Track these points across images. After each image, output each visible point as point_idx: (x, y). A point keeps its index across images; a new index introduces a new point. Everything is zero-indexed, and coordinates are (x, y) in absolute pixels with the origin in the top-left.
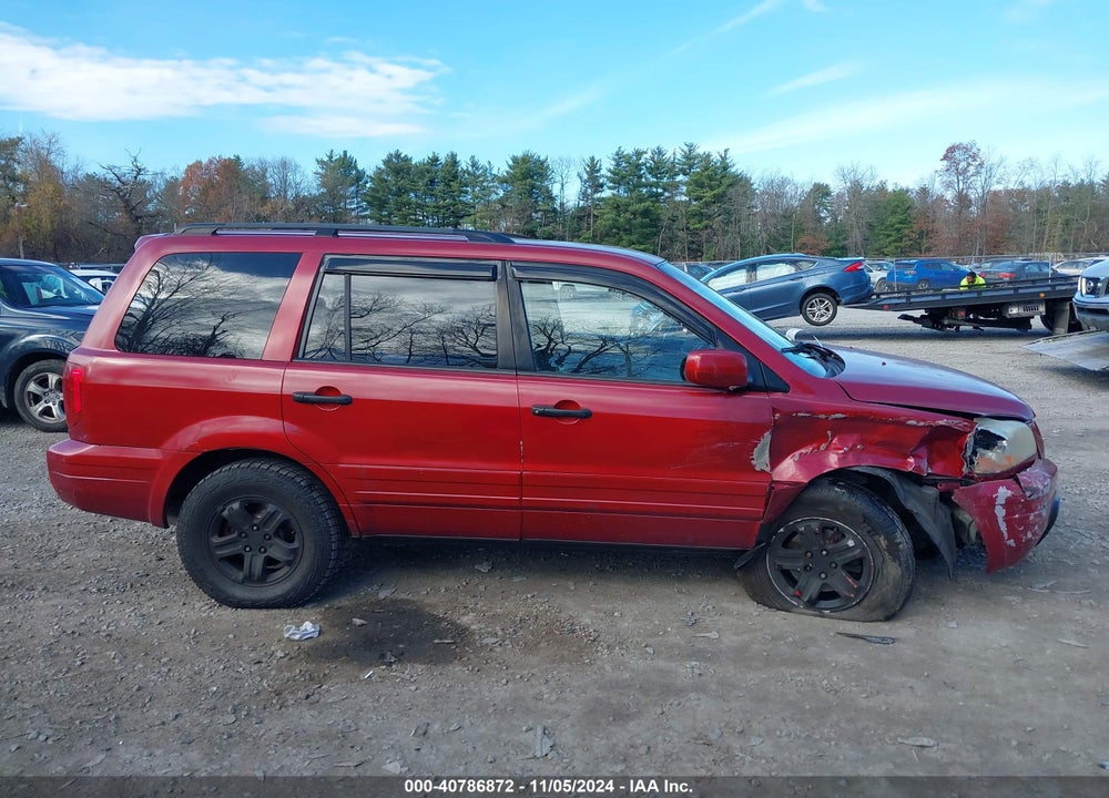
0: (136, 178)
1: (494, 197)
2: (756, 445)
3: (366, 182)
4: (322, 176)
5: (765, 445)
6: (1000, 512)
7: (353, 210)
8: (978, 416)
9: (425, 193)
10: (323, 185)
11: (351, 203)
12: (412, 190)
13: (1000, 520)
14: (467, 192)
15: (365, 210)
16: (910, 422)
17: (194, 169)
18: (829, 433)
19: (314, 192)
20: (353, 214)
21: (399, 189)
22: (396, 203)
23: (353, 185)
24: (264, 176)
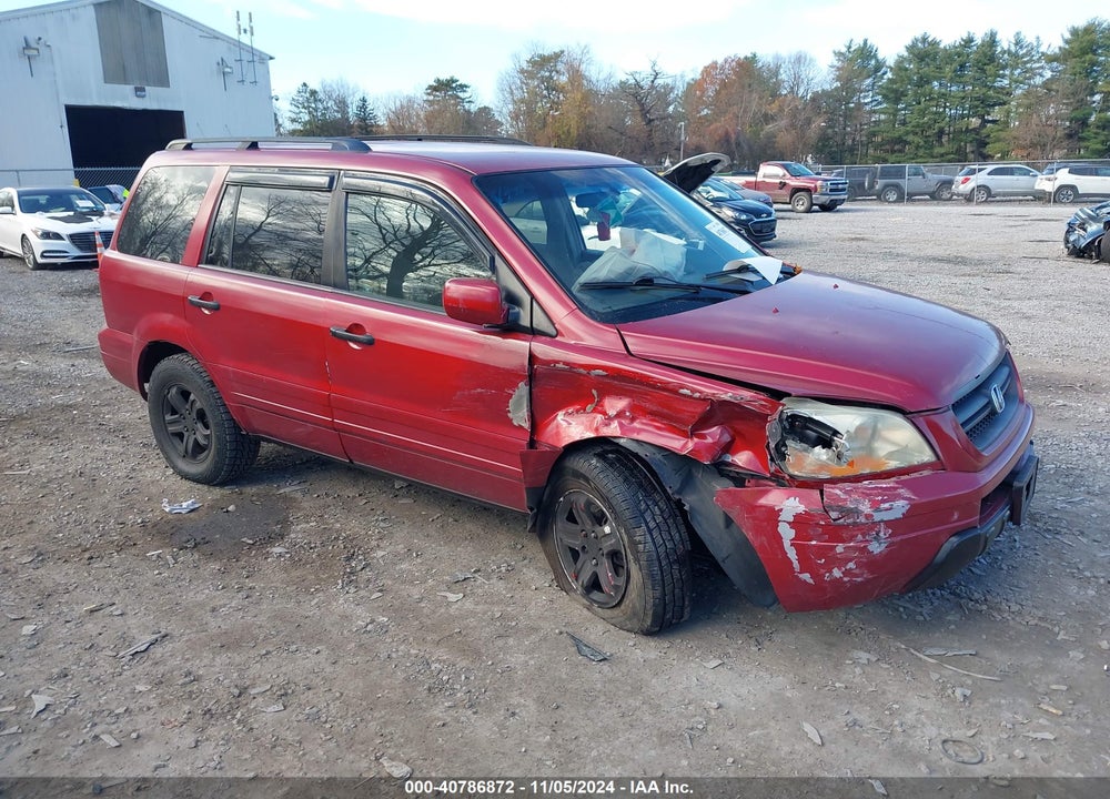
0: (653, 82)
1: (1038, 80)
2: (510, 396)
3: (885, 73)
4: (839, 69)
5: (521, 397)
6: (787, 533)
7: (866, 104)
8: (789, 395)
9: (951, 80)
10: (838, 79)
11: (865, 97)
12: (935, 78)
13: (787, 544)
14: (1003, 76)
15: (880, 103)
16: (682, 391)
17: (709, 71)
18: (594, 392)
19: (827, 87)
20: (868, 108)
21: (921, 78)
22: (916, 93)
23: (869, 77)
24: (776, 73)
